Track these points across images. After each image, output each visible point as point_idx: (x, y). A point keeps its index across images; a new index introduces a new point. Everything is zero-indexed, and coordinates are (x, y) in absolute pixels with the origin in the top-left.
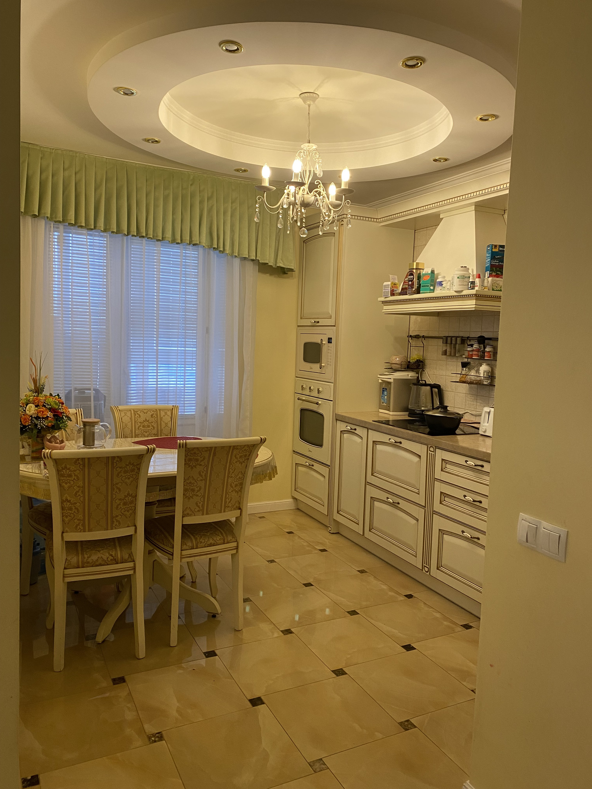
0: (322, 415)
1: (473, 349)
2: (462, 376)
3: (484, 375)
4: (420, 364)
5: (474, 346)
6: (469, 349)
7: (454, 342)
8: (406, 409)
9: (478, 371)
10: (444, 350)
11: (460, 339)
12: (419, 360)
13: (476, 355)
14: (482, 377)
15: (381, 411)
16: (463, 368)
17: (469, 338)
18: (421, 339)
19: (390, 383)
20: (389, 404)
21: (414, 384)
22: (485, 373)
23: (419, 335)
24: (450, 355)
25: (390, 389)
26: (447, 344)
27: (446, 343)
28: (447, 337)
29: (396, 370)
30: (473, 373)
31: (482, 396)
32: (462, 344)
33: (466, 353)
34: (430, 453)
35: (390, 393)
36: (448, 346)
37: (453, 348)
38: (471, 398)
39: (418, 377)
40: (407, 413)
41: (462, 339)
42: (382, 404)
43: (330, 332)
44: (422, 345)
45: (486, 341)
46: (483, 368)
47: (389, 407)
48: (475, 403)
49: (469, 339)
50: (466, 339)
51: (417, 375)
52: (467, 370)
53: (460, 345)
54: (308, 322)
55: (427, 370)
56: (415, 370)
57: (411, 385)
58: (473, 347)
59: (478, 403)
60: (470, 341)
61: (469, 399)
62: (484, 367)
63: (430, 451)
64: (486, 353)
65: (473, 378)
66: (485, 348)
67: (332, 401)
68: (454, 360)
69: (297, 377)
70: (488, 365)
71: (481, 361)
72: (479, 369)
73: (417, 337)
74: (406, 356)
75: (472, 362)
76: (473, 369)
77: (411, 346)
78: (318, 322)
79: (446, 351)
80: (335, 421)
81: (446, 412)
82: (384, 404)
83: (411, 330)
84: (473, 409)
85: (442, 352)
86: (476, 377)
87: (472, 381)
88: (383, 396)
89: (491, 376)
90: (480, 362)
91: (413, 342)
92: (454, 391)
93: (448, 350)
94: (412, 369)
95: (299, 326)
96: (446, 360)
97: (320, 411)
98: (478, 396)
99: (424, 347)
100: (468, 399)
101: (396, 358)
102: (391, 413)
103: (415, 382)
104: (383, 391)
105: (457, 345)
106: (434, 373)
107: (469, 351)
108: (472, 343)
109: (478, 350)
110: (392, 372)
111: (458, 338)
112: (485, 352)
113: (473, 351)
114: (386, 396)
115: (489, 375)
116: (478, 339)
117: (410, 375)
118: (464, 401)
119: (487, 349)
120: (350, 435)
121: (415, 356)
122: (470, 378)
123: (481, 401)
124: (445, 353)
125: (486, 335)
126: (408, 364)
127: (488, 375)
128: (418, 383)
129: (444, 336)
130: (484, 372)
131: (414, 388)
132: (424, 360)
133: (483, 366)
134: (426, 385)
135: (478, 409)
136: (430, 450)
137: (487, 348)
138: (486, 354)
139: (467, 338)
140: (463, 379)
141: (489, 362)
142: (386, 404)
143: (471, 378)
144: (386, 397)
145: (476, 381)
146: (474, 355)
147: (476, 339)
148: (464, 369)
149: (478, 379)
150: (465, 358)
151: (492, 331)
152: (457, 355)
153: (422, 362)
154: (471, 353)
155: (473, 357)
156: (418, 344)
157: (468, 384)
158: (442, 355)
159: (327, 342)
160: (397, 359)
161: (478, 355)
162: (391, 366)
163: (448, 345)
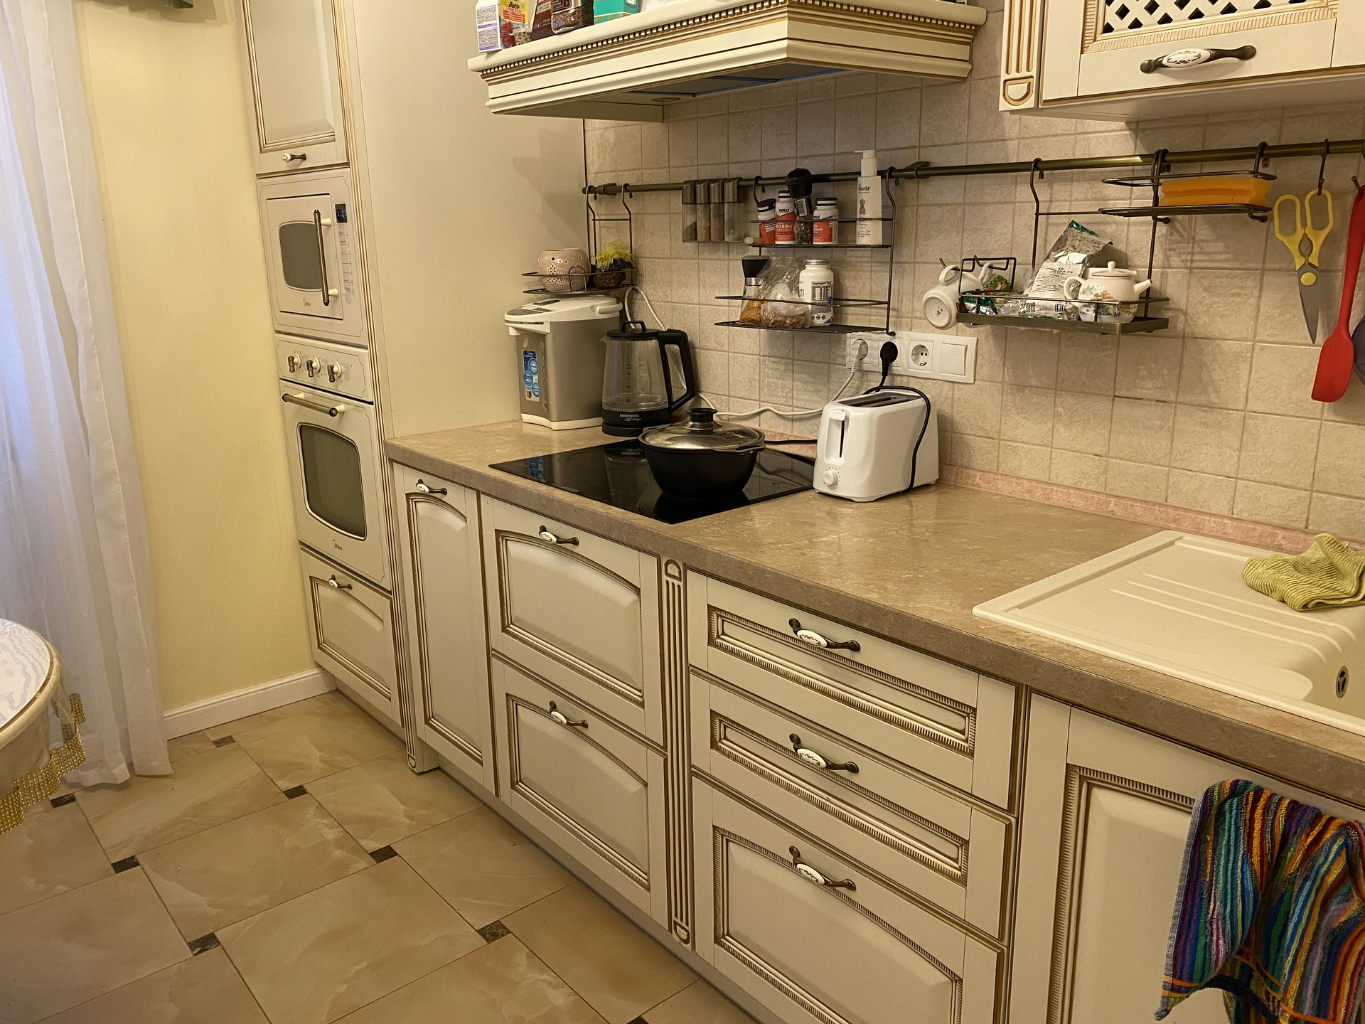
0: (353, 445)
1: (776, 215)
2: (748, 306)
3: (814, 295)
4: (624, 274)
5: (779, 206)
6: (762, 217)
7: (715, 198)
8: (595, 410)
9: (794, 285)
10: (689, 224)
11: (734, 186)
12: (621, 260)
13: (786, 233)
14: (810, 306)
15: (526, 417)
16: (748, 279)
17: (759, 182)
18: (619, 196)
19: (541, 336)
20: (547, 398)
21: (612, 336)
22: (818, 291)
23: (615, 184)
24: (708, 240)
25: (545, 354)
26: (698, 206)
27: (694, 202)
28: (694, 184)
29: (558, 296)
30: (780, 292)
31: (807, 361)
32: (739, 201)
33: (755, 231)
34: (667, 581)
35: (545, 367)
36: (699, 212)
37: (715, 216)
38: (778, 369)
39: (622, 312)
40: (599, 420)
41: (738, 186)
42: (528, 398)
43: (337, 187)
44: (627, 214)
45: (816, 187)
46: (811, 274)
47: (547, 406)
48: (789, 383)
49: (759, 185)
50: (752, 185)
51: (620, 306)
52: (760, 283)
53: (736, 204)
54: (278, 161)
55: (644, 288)
56: (614, 292)
57: (604, 339)
58: (775, 207)
59: (795, 383)
60: (764, 191)
61: (770, 372)
62: (813, 271)
63: (667, 574)
64: (815, 226)
65: (782, 308)
66: (811, 209)
67: (371, 403)
68: (721, 254)
69: (279, 332)
70: (825, 262)
71: (801, 253)
72: (798, 277)
73: (609, 191)
74: (581, 252)
75: (774, 258)
76: (780, 279)
77: (594, 220)
78: (303, 157)
79: (694, 227)
80: (387, 465)
81: (710, 432)
82: (534, 398)
83: (591, 169)
84: (783, 401)
85: (685, 232)
86: (791, 306)
87: (780, 319)
88: (528, 375)
89: (835, 298)
90: (797, 255)
91: (601, 208)
92: (726, 348)
93: (701, 224)
94: (603, 288)
95: (260, 176)
96: (696, 256)
97: (347, 433)
98: (796, 362)
99: (630, 220)
100: (766, 371)
101: (553, 259)
102: (555, 425)
103: (616, 326)
104: (527, 360)
105: (726, 205)
106: (667, 296)
107: (764, 222)
108: (769, 195)
109: (792, 217)
110: (544, 304)
111: (726, 184)
112: (812, 224)
113: (775, 220)
114: (535, 374)
115: (830, 295)
116: (790, 180)
117: (598, 309)
118: (757, 377)
119: (821, 212)
120: (432, 506)
121: (608, 248)
122: (774, 311)
123: (805, 376)
124: (691, 234)
125: (814, 168)
126: (591, 276)
127: (827, 296)
128: (623, 330)
129: (686, 182)
130: (814, 289)
131: (614, 346)
132: (635, 258)
133: (808, 267)
134: (645, 335)
135: (796, 399)
136: (669, 572)
137: (819, 207)
138: (816, 228)
139: (753, 182)
140: (752, 315)
141: (827, 254)
142: (537, 399)
143: (776, 308)
144: (535, 378)
145: (792, 317)
146: (781, 233)
147: (784, 181)
148: (753, 283)
149: (799, 310)
150: (754, 245)
151: (830, 150)
152: (726, 239)
153: (629, 265)
154: (769, 229)
155: (777, 243)
156: (616, 212)
157: (768, 328)
158: (684, 242)
159: (336, 220)
160: (555, 262)
161: (792, 232)
162: (543, 284)
163: (700, 208)
